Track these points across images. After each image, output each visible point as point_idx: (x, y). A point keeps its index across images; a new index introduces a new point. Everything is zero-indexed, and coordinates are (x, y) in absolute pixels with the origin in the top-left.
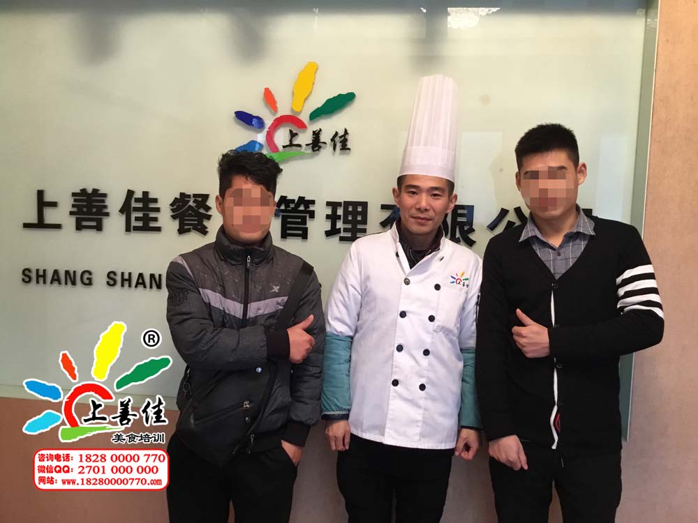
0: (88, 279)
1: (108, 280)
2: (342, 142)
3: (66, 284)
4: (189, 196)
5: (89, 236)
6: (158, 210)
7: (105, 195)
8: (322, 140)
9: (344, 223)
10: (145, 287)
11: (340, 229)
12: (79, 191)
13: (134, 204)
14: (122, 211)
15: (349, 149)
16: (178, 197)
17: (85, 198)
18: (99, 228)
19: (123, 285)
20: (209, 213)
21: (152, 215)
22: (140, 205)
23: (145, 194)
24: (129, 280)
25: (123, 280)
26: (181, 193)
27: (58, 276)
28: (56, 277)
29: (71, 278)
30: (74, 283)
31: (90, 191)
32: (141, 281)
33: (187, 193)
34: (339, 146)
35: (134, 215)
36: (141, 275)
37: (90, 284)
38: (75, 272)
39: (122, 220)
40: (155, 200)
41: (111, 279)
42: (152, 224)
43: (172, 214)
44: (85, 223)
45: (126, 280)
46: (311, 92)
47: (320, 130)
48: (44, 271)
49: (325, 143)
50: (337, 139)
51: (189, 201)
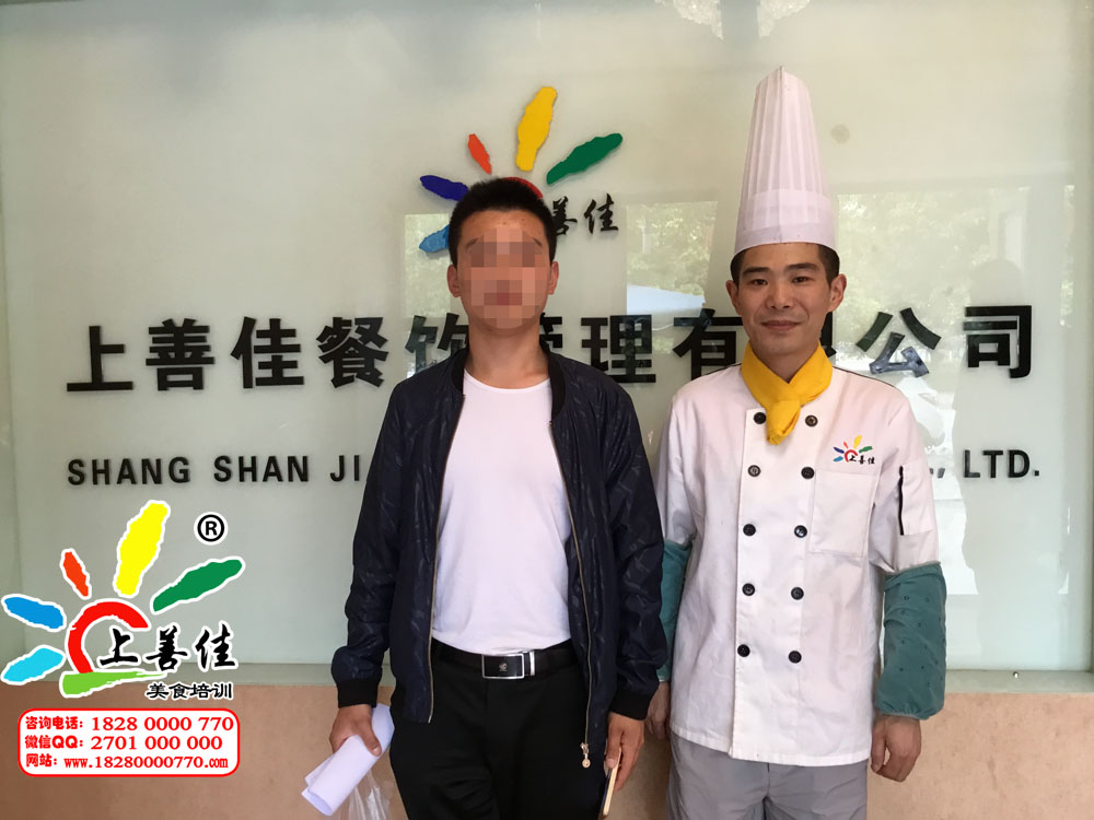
0: (181, 471)
1: (217, 471)
2: (603, 217)
3: (145, 482)
4: (348, 323)
5: (182, 397)
6: (296, 348)
7: (205, 329)
8: (568, 217)
9: (613, 352)
10: (280, 479)
11: (607, 362)
12: (159, 324)
13: (256, 341)
14: (235, 354)
15: (616, 228)
16: (331, 324)
17: (172, 335)
18: (197, 384)
19: (242, 479)
20: (384, 349)
21: (287, 357)
22: (266, 342)
23: (275, 322)
24: (253, 469)
25: (242, 470)
26: (335, 319)
27: (131, 470)
28: (126, 472)
29: (152, 472)
30: (158, 480)
31: (179, 323)
32: (272, 470)
33: (345, 318)
34: (598, 224)
35: (257, 359)
36: (272, 460)
37: (186, 479)
38: (158, 461)
39: (236, 366)
40: (292, 333)
41: (221, 469)
42: (288, 373)
43: (322, 354)
44: (172, 378)
45: (248, 470)
46: (548, 136)
47: (566, 199)
48: (107, 462)
49: (575, 221)
50: (595, 213)
51: (349, 330)
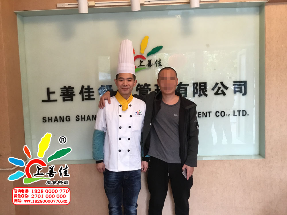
1: (76, 119)
2: (159, 63)
3: (60, 121)
4: (105, 86)
5: (68, 103)
6: (93, 92)
7: (73, 88)
13: (84, 91)
14: (80, 93)
15: (162, 66)
16: (101, 87)
18: (72, 100)
21: (91, 94)
22: (87, 91)
27: (57, 119)
29: (62, 119)
31: (67, 87)
32: (89, 118)
35: (85, 94)
37: (69, 121)
39: (80, 96)
40: (92, 89)
42: (92, 97)
43: (99, 93)
44: (66, 99)
45: (83, 118)
46: (147, 47)
47: (151, 60)
48: (51, 117)
49: (153, 64)
50: (157, 62)
